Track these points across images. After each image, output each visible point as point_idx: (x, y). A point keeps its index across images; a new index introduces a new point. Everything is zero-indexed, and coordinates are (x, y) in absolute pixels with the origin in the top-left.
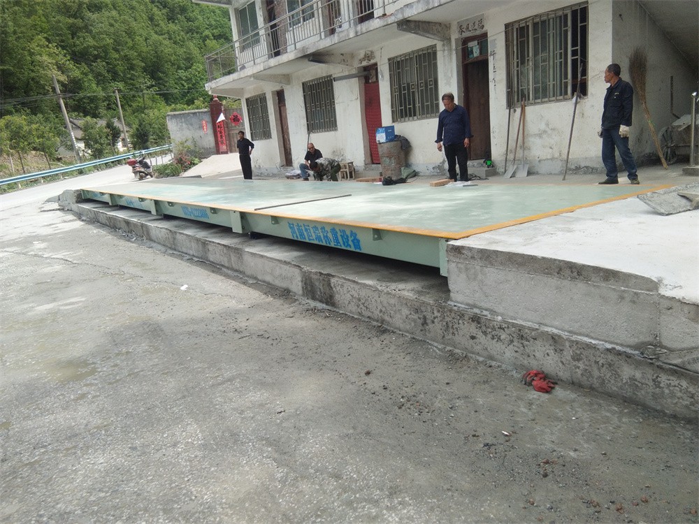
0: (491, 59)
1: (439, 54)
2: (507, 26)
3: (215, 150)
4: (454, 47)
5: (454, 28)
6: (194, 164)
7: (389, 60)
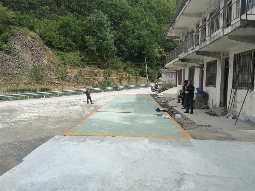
0: (230, 67)
1: (218, 63)
2: (235, 55)
3: (175, 85)
4: (221, 61)
5: (222, 54)
6: (167, 90)
7: (207, 63)
